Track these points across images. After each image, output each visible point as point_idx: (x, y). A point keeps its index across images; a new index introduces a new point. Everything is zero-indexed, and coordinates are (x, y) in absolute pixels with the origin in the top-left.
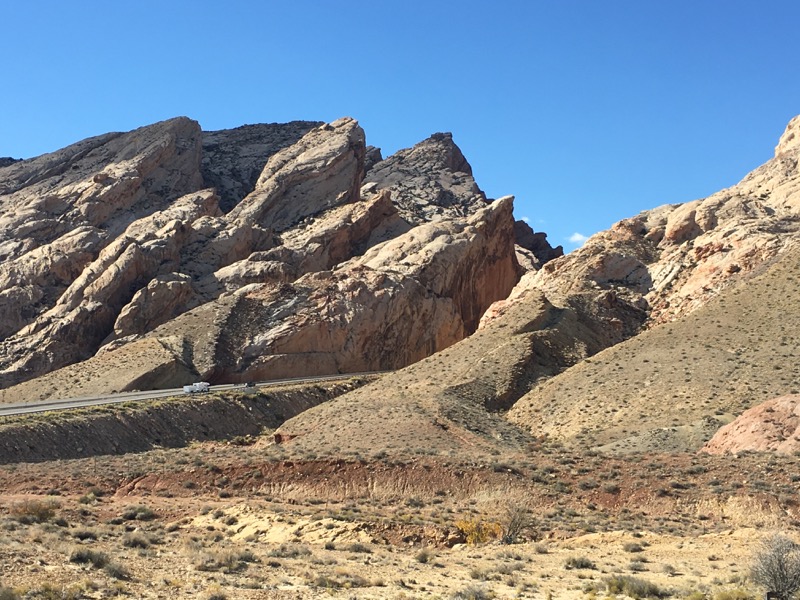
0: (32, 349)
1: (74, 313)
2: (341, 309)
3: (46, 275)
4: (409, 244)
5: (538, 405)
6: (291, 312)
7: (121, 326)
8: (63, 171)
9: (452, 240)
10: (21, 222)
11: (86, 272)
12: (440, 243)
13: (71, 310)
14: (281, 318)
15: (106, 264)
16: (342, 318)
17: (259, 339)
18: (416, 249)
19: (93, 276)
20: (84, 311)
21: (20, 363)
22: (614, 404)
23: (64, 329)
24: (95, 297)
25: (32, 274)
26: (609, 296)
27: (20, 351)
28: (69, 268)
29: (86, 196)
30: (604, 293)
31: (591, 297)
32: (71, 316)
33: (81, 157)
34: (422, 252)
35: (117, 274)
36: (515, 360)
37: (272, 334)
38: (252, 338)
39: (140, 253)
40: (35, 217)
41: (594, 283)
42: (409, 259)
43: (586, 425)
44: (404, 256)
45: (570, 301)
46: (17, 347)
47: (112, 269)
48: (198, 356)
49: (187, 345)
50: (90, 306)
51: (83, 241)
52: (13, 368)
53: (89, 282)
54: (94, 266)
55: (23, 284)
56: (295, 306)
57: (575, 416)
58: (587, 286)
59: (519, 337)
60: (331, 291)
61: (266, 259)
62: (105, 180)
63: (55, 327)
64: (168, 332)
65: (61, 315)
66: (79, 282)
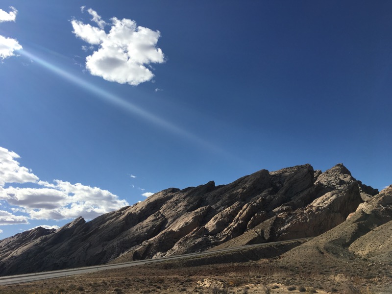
0: (227, 234)
1: (237, 224)
2: (305, 218)
3: (230, 215)
4: (325, 198)
5: (357, 245)
6: (291, 220)
7: (248, 227)
8: (235, 187)
9: (338, 195)
10: (225, 201)
11: (239, 213)
12: (334, 197)
13: (236, 223)
14: (288, 223)
15: (244, 211)
16: (306, 221)
17: (282, 228)
18: (327, 199)
19: (241, 214)
20: (239, 223)
21: (224, 238)
22: (380, 244)
23: (234, 228)
24: (242, 219)
25: (226, 215)
26: (386, 209)
27: (224, 235)
28: (235, 212)
29: (240, 193)
30: (384, 208)
31: (380, 210)
32: (236, 225)
33: (239, 183)
34: (329, 200)
35: (247, 213)
36: (353, 231)
37: (286, 227)
38: (280, 228)
39: (253, 207)
40: (228, 200)
41: (381, 205)
42: (326, 202)
43: (370, 251)
44: (324, 201)
45: (372, 212)
46: (223, 234)
47: (245, 212)
48: (265, 234)
49: (262, 231)
50: (240, 222)
51: (238, 205)
52: (222, 240)
53: (240, 215)
54: (241, 211)
55: (224, 218)
56: (292, 218)
57: (367, 248)
58: (379, 206)
59: (354, 224)
60: (302, 214)
61: (286, 205)
62: (244, 188)
63: (232, 228)
64: (258, 228)
65: (233, 225)
66: (238, 216)
